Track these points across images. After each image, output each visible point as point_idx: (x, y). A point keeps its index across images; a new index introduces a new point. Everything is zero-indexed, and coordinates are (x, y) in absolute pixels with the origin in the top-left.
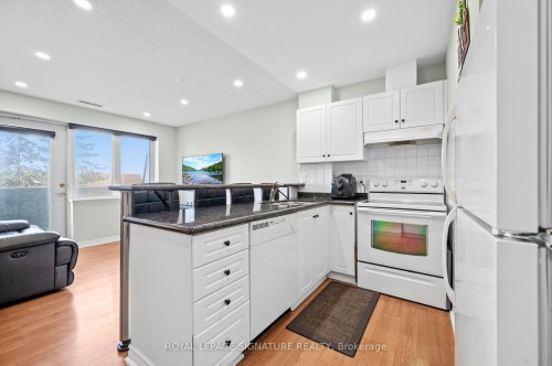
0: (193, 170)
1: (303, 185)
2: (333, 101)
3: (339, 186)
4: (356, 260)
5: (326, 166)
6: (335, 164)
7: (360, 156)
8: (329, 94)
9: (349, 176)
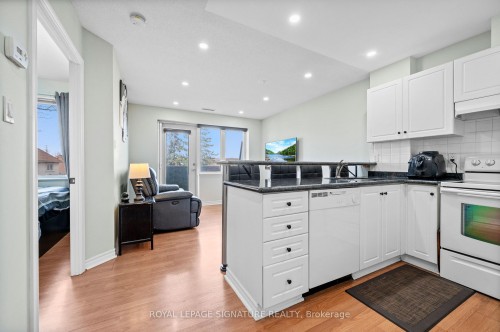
0: (272, 153)
1: (375, 164)
2: (412, 73)
3: (418, 164)
4: (439, 247)
5: (402, 144)
6: (413, 140)
7: (449, 130)
8: (407, 66)
9: (434, 154)
